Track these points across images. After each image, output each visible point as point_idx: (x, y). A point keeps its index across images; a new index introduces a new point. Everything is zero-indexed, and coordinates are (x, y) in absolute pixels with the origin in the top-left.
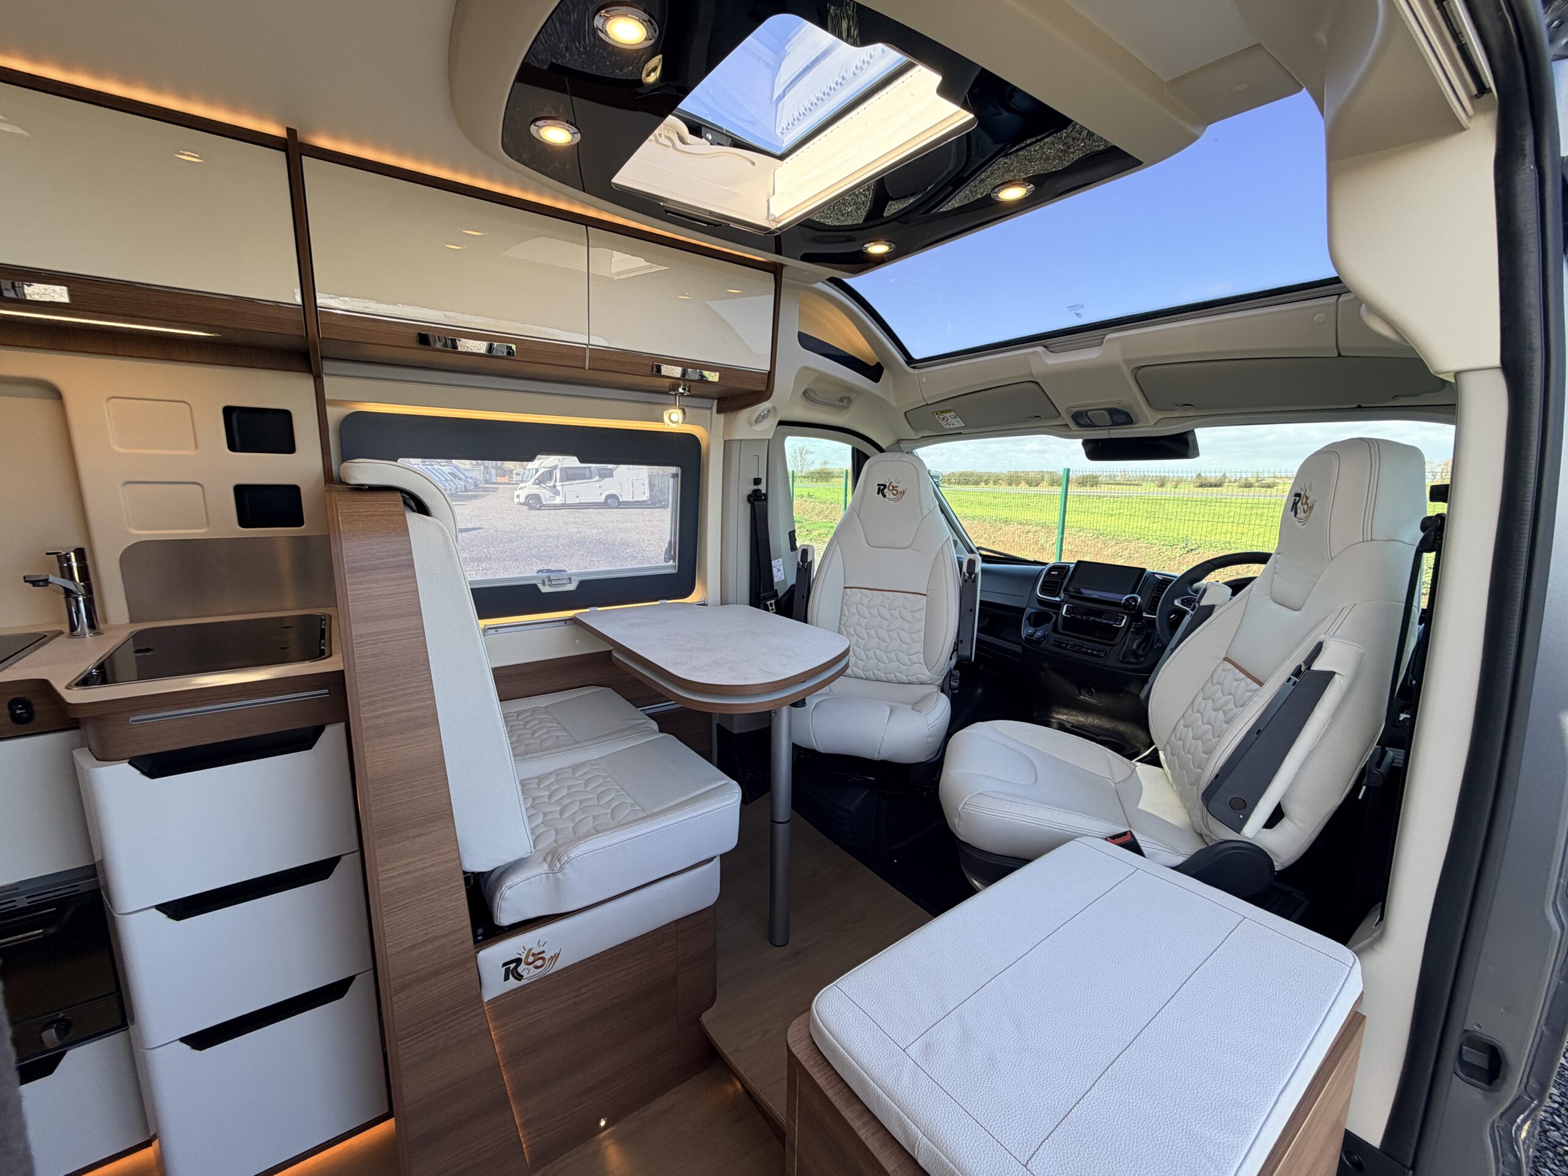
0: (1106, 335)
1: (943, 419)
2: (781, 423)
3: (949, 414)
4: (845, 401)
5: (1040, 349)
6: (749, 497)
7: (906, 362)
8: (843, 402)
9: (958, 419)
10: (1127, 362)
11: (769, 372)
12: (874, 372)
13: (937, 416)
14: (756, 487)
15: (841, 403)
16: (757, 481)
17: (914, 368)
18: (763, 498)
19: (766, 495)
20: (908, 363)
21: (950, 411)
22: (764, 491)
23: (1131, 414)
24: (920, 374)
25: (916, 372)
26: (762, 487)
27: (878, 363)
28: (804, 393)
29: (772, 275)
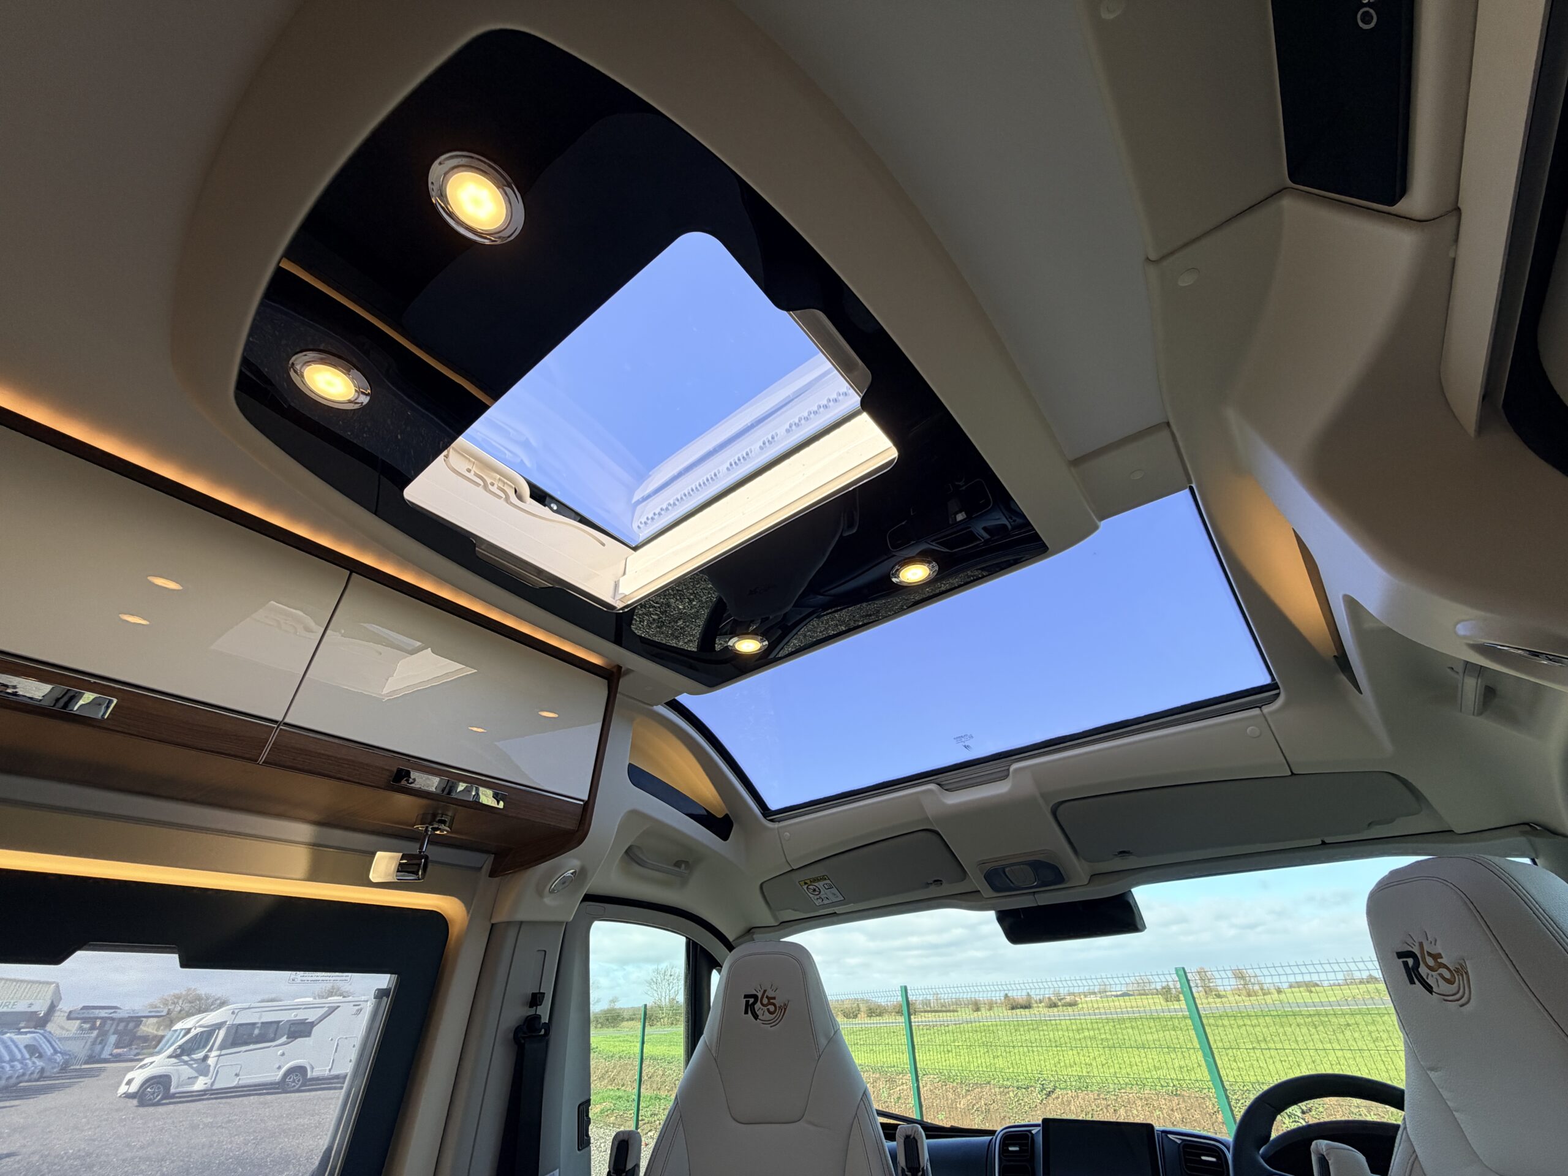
0: (1010, 766)
1: (814, 890)
2: (588, 898)
3: (820, 884)
4: (683, 866)
5: (932, 786)
6: (517, 1031)
7: (762, 813)
8: (679, 867)
9: (834, 890)
10: (1043, 795)
11: (586, 803)
12: (720, 826)
13: (805, 887)
14: (531, 1012)
15: (677, 869)
16: (536, 999)
17: (772, 821)
18: (543, 1032)
19: (548, 1027)
20: (765, 816)
21: (823, 878)
22: (545, 1019)
23: (1058, 866)
24: (781, 827)
25: (776, 825)
26: (544, 1012)
27: (727, 815)
28: (627, 852)
29: (606, 682)
